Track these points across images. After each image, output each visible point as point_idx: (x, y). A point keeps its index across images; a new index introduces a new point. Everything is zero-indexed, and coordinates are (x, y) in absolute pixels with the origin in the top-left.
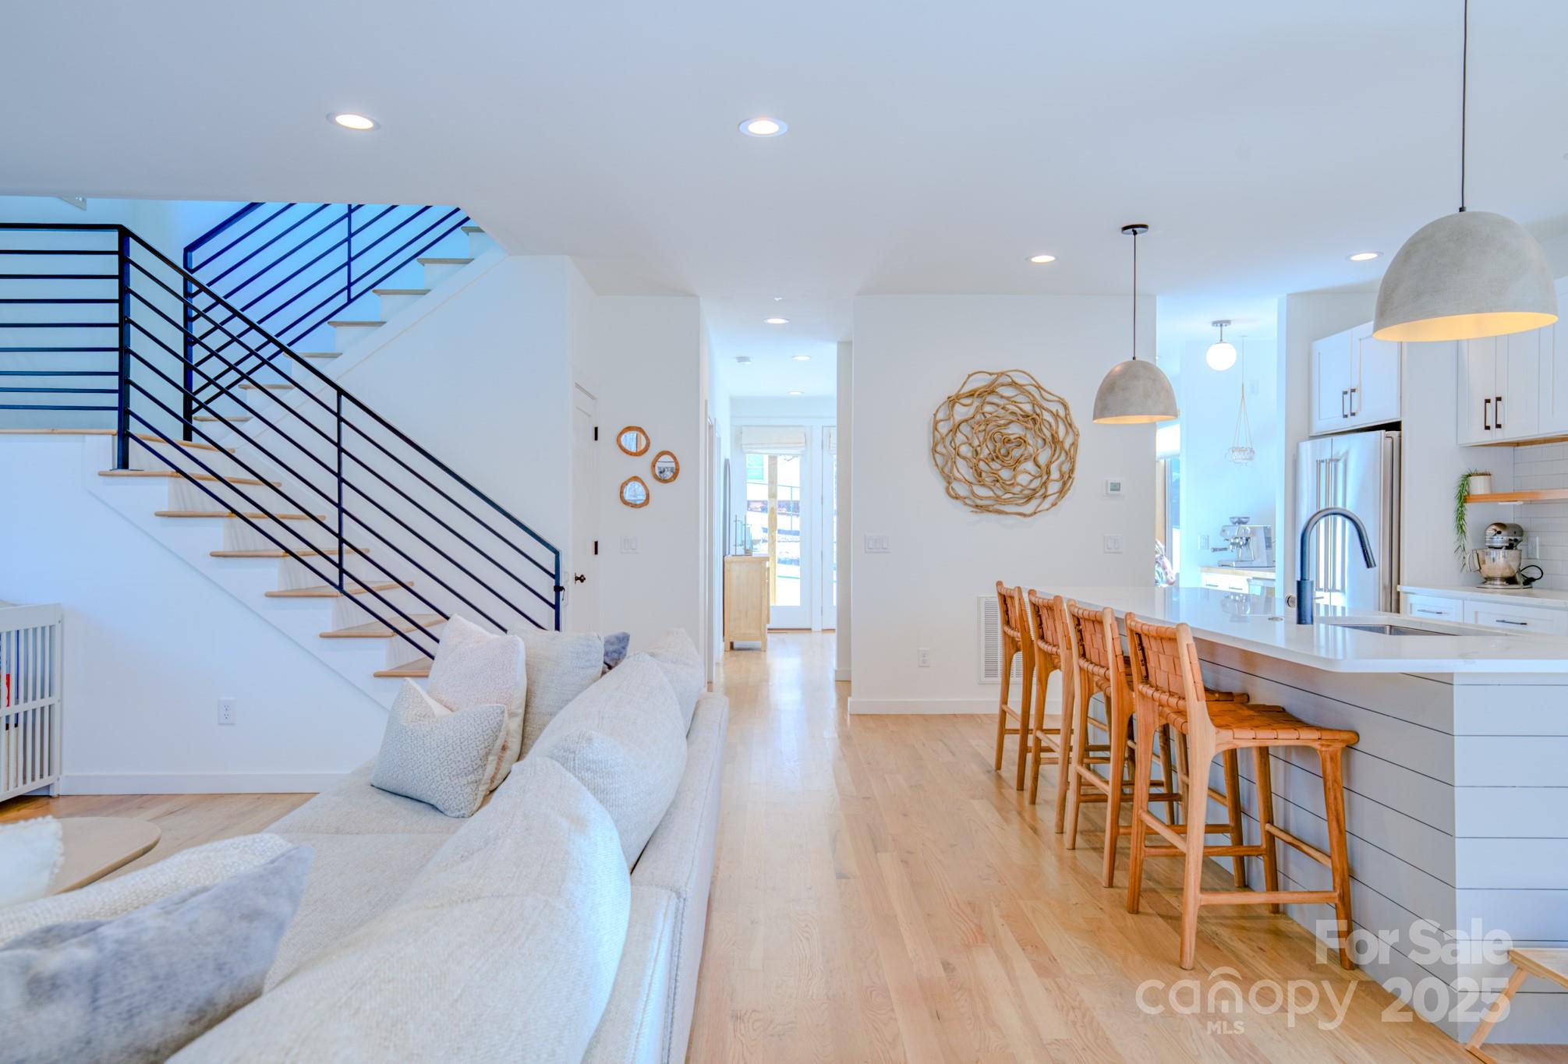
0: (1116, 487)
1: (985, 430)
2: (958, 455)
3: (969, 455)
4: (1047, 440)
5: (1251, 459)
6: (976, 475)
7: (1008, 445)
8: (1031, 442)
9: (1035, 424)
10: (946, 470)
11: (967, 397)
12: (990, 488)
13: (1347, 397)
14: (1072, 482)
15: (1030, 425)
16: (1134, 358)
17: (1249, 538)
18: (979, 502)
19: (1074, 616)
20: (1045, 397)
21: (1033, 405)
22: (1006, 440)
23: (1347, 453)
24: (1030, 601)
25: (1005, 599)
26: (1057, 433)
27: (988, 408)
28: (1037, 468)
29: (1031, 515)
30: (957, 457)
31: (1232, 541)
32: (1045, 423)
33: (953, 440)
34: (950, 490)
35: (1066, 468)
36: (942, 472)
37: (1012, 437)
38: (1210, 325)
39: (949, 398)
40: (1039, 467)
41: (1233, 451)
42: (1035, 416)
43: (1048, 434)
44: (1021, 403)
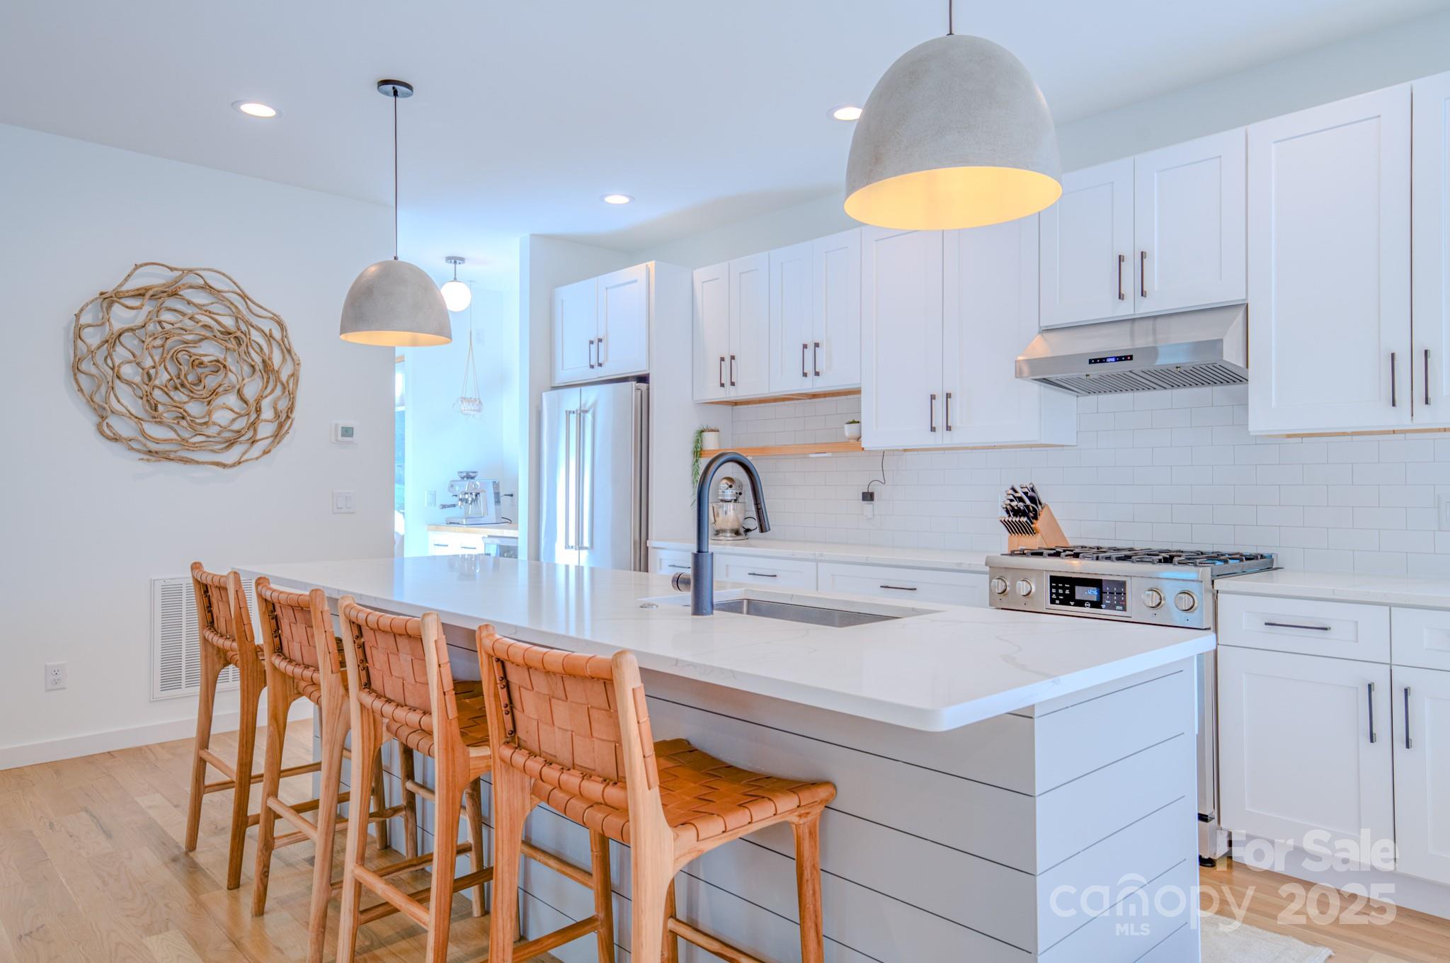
0: (347, 432)
1: (163, 346)
2: (119, 377)
3: (137, 379)
4: (257, 367)
5: (479, 411)
6: (148, 408)
7: (200, 370)
8: (233, 368)
9: (239, 344)
10: (97, 398)
11: (133, 296)
12: (172, 428)
13: (594, 347)
14: (291, 424)
15: (232, 344)
16: (396, 258)
17: (479, 493)
18: (153, 447)
19: (352, 623)
20: (255, 312)
21: (237, 318)
22: (197, 362)
23: (595, 405)
24: (260, 596)
25: (207, 592)
26: (270, 359)
27: (166, 316)
28: (241, 403)
29: (233, 465)
30: (117, 382)
31: (461, 497)
32: (253, 343)
33: (110, 355)
34: (105, 428)
35: (283, 405)
36: (91, 400)
37: (205, 359)
38: (444, 260)
39: (102, 294)
40: (246, 402)
41: (462, 401)
42: (239, 334)
43: (257, 359)
44: (218, 314)
